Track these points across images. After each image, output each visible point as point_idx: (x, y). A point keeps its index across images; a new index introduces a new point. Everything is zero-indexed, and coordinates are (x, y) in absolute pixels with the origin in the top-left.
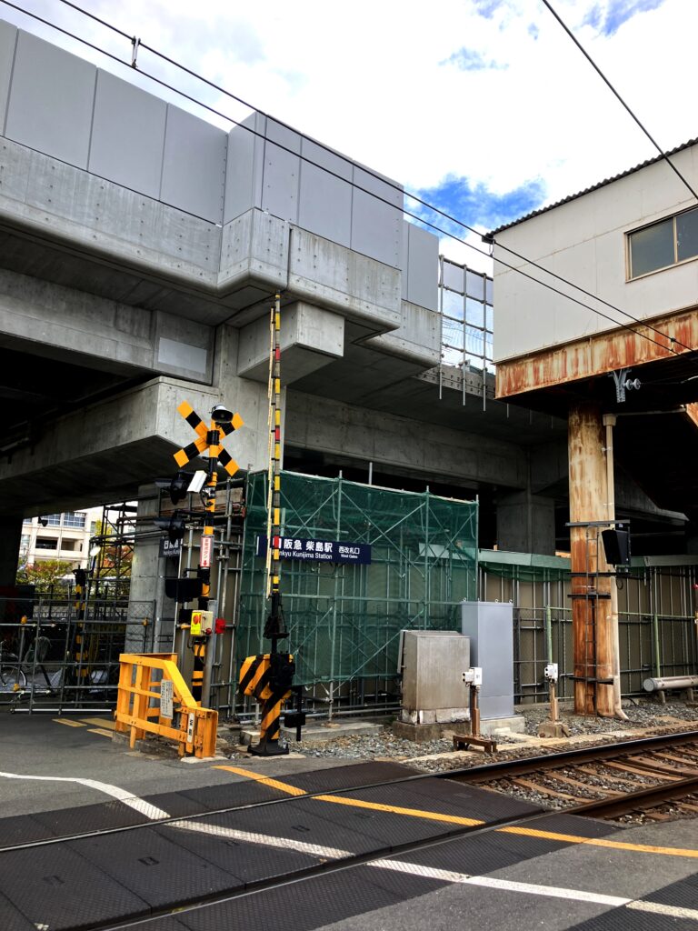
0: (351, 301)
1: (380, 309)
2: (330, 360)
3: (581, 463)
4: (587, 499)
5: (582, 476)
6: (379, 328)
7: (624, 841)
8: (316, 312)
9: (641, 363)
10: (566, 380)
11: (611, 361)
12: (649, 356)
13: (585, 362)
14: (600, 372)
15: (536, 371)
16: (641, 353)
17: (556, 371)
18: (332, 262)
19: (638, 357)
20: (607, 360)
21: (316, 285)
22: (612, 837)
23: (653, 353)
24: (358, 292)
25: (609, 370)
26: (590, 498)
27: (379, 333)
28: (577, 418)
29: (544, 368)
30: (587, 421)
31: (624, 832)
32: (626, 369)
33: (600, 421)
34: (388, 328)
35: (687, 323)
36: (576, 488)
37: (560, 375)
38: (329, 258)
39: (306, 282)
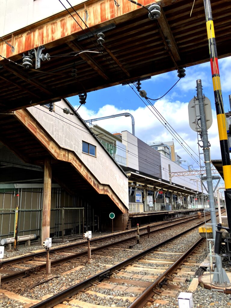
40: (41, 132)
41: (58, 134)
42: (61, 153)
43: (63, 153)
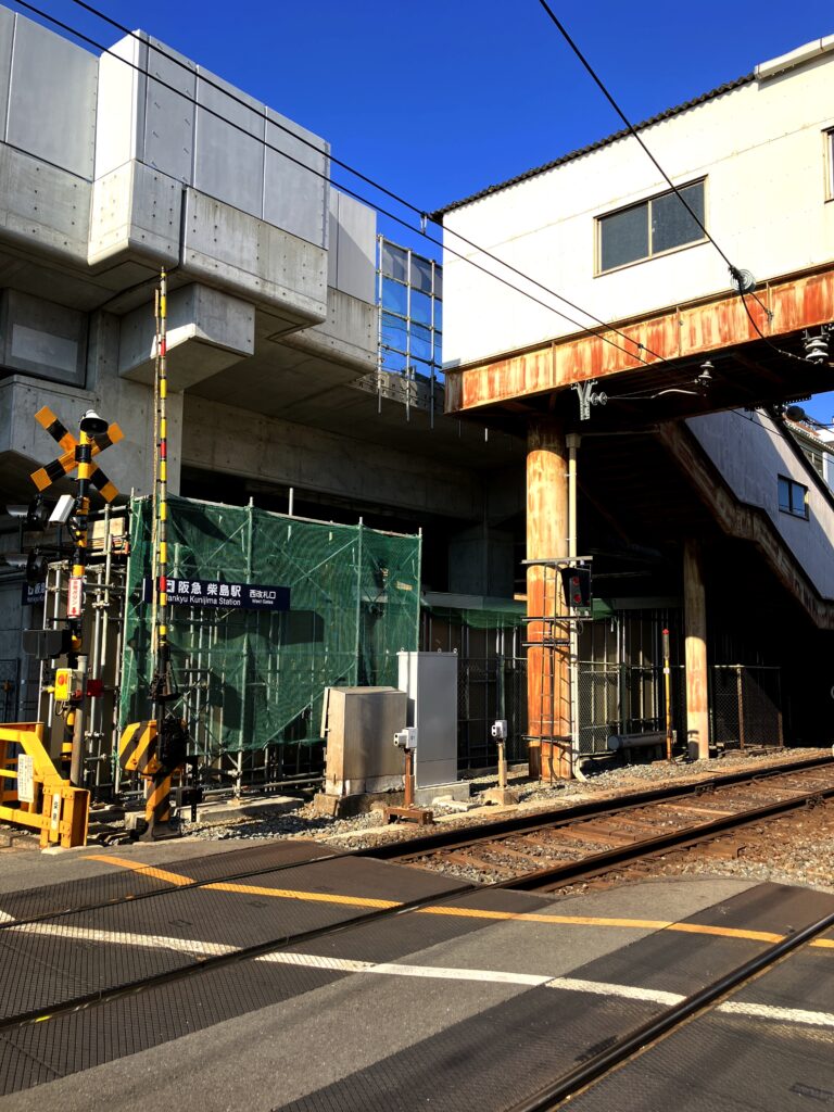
0: (263, 286)
1: (301, 297)
2: (237, 359)
3: (541, 491)
4: (546, 533)
5: (541, 506)
6: (299, 321)
7: (557, 914)
8: (218, 298)
9: (608, 373)
10: (524, 393)
11: (575, 370)
12: (617, 366)
13: (546, 372)
14: (563, 384)
15: (491, 381)
16: (609, 362)
17: (513, 382)
18: (238, 235)
19: (605, 366)
20: (571, 369)
21: (218, 263)
22: (545, 910)
23: (622, 363)
24: (272, 274)
25: (573, 381)
26: (550, 530)
27: (300, 327)
28: (537, 438)
29: (501, 378)
30: (549, 441)
31: (558, 904)
32: (591, 381)
33: (563, 442)
34: (311, 321)
35: (661, 327)
36: (534, 520)
37: (518, 387)
38: (233, 230)
39: (204, 260)
40: (701, 464)
41: (731, 466)
42: (738, 518)
43: (741, 515)
